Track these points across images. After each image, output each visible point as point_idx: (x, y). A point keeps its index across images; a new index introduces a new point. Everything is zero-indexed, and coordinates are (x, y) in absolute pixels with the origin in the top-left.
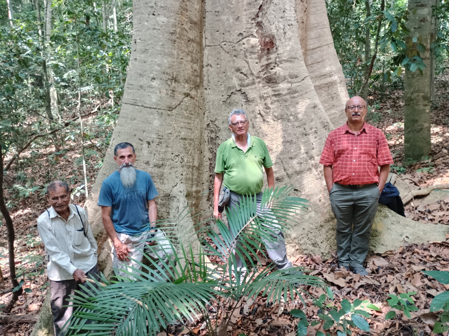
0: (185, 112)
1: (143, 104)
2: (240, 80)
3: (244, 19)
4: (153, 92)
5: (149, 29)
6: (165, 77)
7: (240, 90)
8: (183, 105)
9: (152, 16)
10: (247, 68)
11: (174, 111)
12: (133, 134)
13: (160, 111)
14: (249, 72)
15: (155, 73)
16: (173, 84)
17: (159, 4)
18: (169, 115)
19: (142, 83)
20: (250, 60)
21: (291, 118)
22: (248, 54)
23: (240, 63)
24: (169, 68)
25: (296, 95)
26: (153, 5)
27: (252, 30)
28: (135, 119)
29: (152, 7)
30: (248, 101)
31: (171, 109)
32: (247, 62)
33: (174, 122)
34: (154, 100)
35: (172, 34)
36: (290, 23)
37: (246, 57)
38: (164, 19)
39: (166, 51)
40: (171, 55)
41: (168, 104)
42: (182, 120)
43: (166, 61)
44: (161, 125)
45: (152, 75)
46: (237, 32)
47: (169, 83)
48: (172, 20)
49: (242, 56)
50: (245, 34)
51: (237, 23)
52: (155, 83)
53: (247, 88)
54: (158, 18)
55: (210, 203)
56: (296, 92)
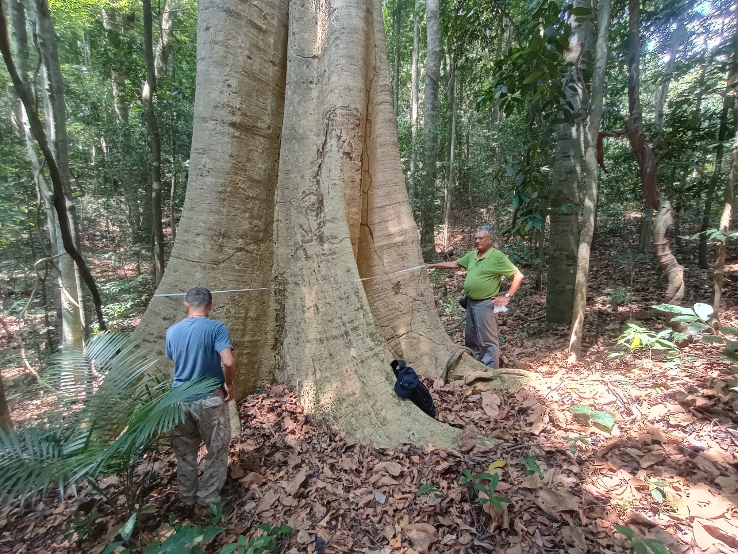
0: (236, 266)
1: (186, 257)
2: (302, 236)
3: (307, 177)
4: (197, 247)
5: (196, 189)
6: (211, 233)
7: (302, 246)
8: (234, 259)
9: (199, 177)
10: (307, 225)
11: (221, 264)
12: (174, 284)
13: (203, 265)
14: (309, 229)
15: (199, 229)
16: (221, 239)
17: (207, 166)
18: (214, 269)
19: (186, 238)
20: (310, 218)
21: (332, 279)
22: (308, 212)
23: (303, 220)
24: (215, 224)
25: (334, 256)
26: (202, 167)
27: (313, 188)
28: (177, 271)
29: (200, 169)
30: (307, 258)
31: (216, 262)
32: (308, 219)
33: (220, 275)
34: (197, 255)
35: (221, 193)
36: (334, 182)
37: (307, 214)
38: (213, 180)
39: (213, 208)
40: (219, 212)
41: (214, 258)
42: (232, 273)
43: (212, 218)
44: (203, 278)
45: (196, 231)
46: (302, 190)
47: (215, 238)
48: (221, 181)
49: (304, 213)
50: (307, 192)
51: (302, 181)
52: (199, 239)
53: (307, 245)
54: (206, 179)
55: (277, 352)
56: (335, 253)
